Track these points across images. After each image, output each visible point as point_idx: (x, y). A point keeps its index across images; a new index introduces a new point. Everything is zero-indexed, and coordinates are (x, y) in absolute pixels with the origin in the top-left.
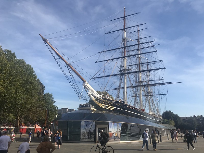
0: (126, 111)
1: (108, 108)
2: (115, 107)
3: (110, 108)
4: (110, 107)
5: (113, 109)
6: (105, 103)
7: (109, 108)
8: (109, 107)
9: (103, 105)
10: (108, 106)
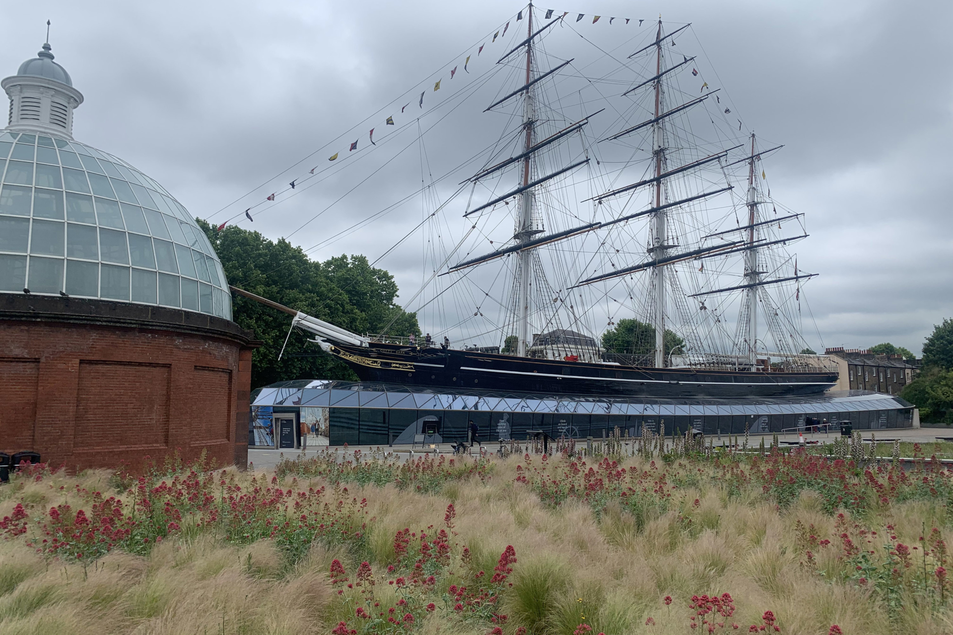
0: (462, 368)
1: (394, 367)
2: (415, 364)
3: (398, 365)
4: (400, 364)
5: (411, 368)
6: (380, 356)
7: (396, 367)
8: (396, 364)
9: (376, 362)
10: (391, 363)
